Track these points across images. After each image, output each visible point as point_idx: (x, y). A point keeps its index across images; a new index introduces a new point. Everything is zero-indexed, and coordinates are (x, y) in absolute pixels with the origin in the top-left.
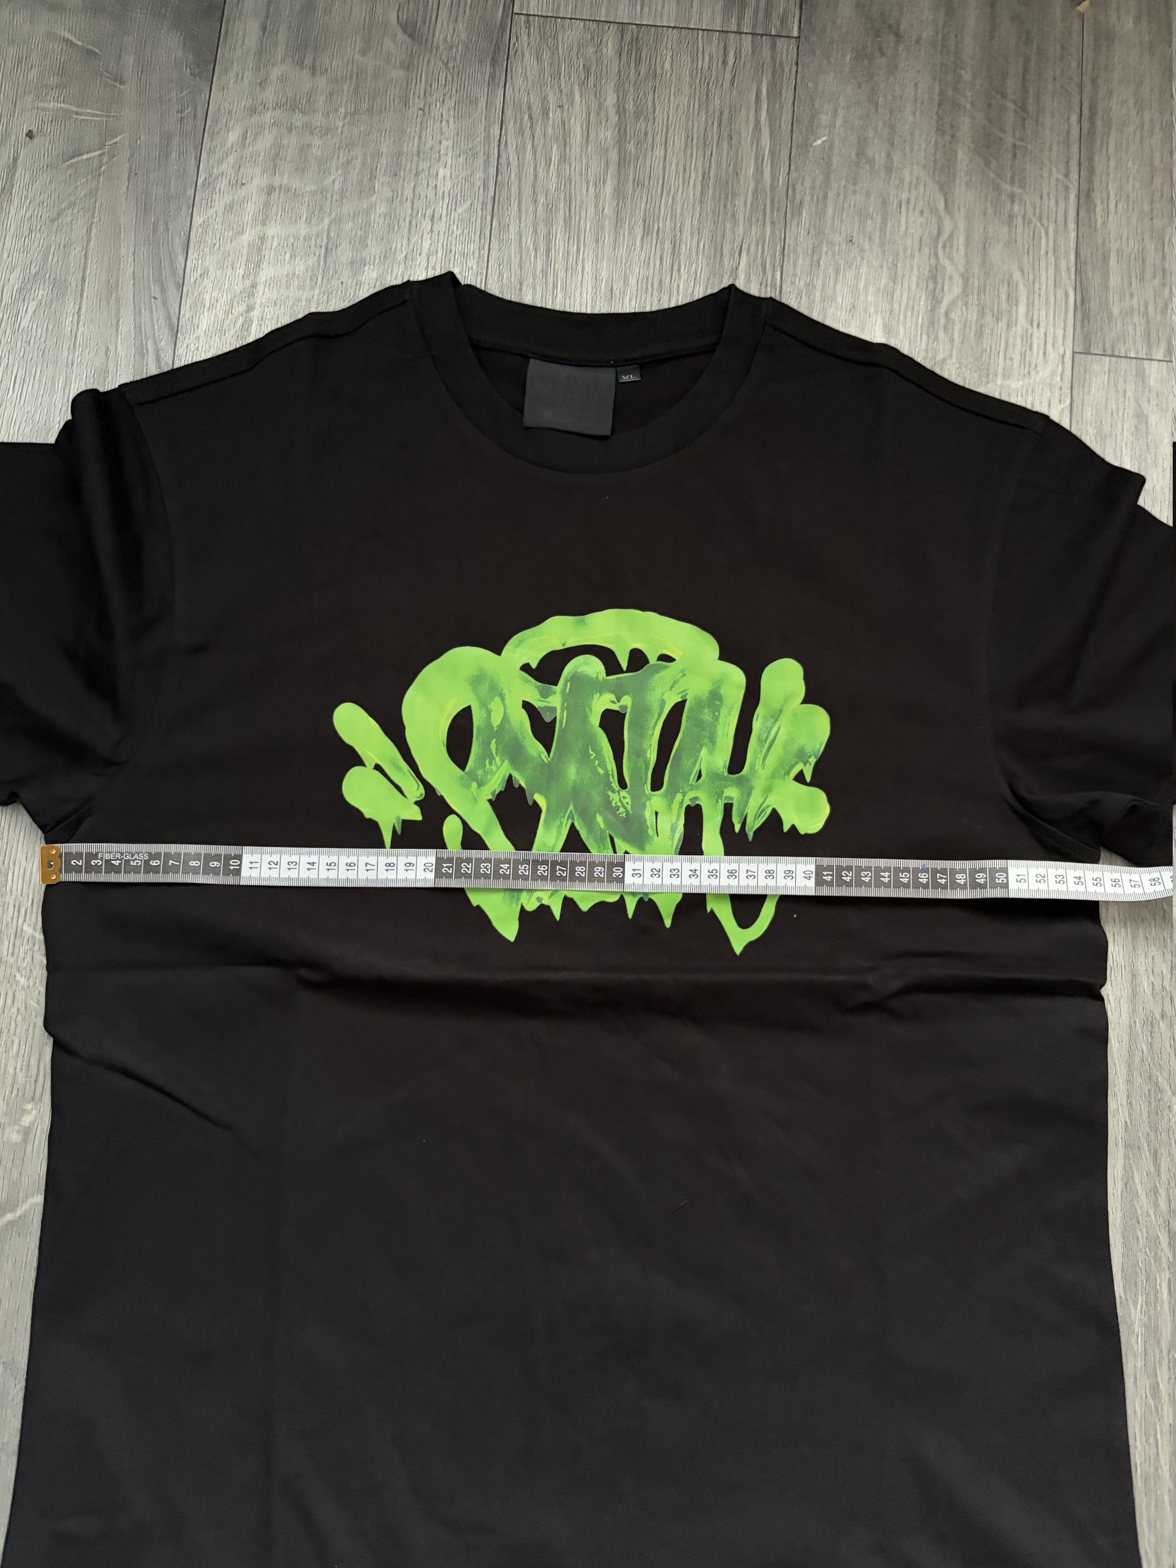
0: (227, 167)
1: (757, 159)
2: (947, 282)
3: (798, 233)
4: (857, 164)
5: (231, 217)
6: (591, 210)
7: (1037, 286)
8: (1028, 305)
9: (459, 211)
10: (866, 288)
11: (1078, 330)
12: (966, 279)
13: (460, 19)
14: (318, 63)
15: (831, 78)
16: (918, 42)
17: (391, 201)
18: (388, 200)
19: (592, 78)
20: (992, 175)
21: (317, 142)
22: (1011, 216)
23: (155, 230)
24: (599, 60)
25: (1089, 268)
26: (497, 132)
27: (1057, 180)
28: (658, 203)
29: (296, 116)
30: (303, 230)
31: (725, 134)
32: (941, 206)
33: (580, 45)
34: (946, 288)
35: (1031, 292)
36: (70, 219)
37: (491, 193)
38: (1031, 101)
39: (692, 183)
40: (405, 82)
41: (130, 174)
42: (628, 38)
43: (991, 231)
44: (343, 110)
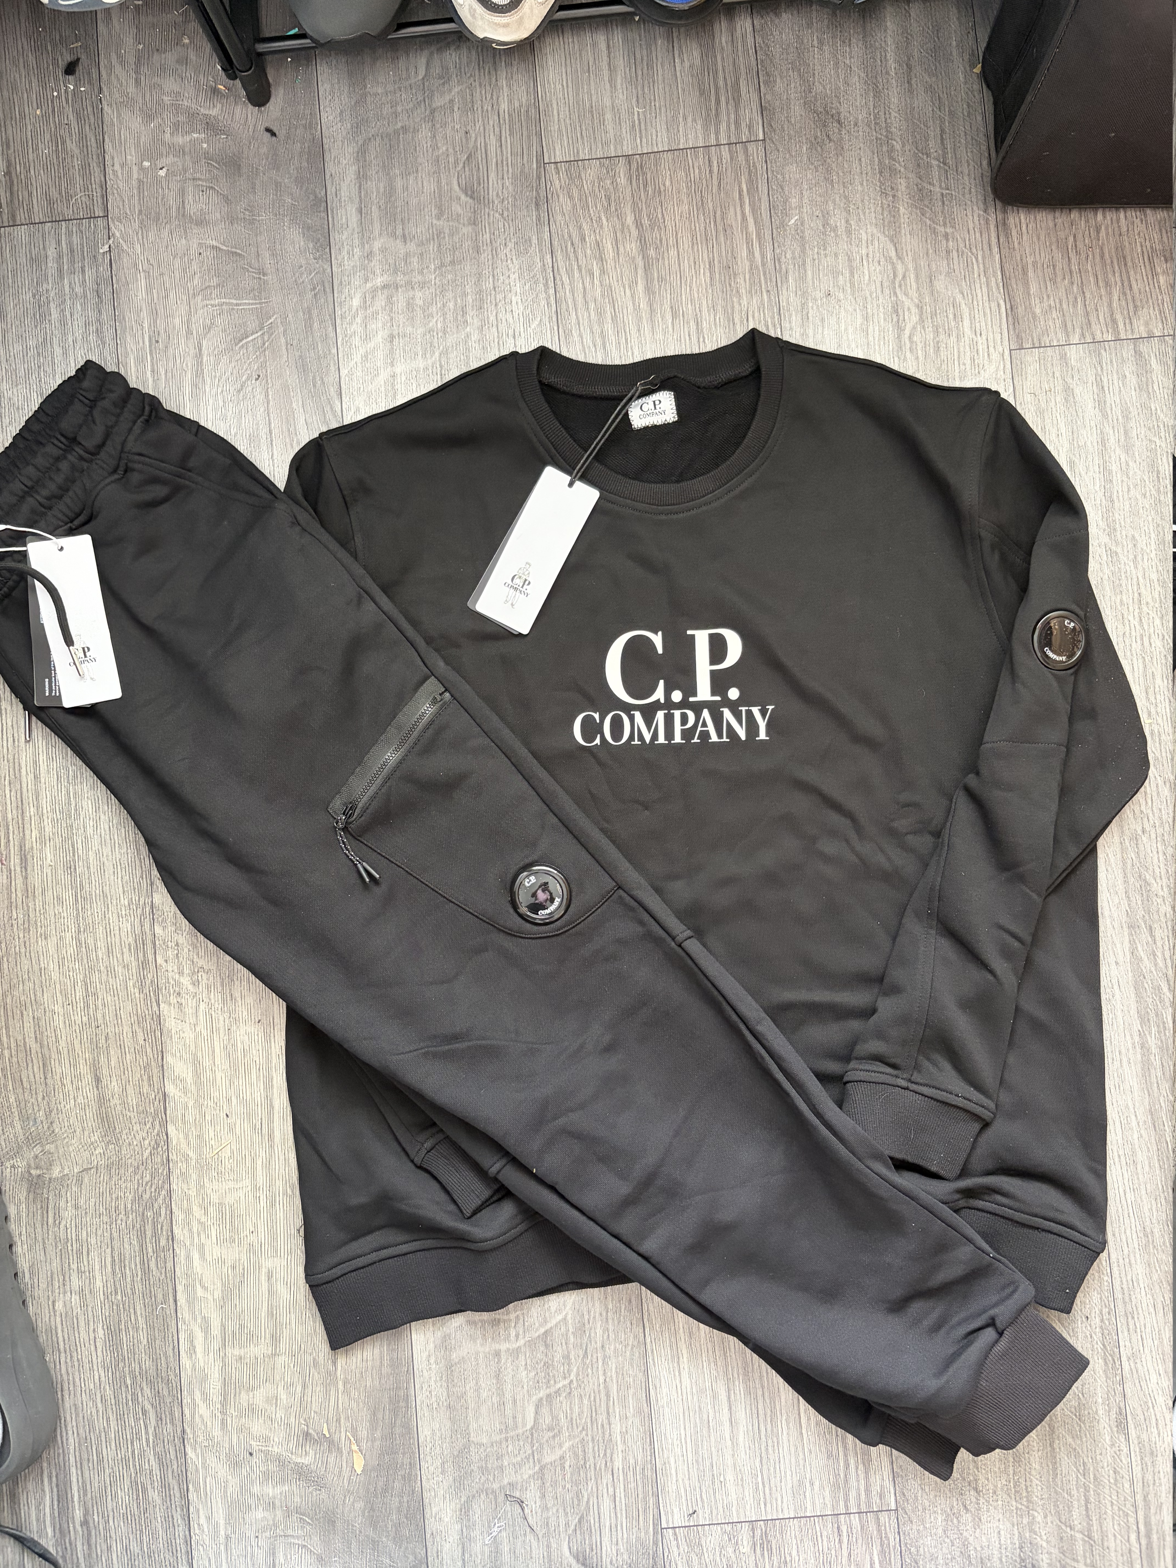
0: (357, 327)
1: (748, 243)
2: (906, 313)
3: (789, 296)
4: (824, 234)
5: (368, 365)
6: (631, 307)
7: (975, 303)
8: (970, 320)
9: (533, 327)
10: (846, 329)
11: (1011, 332)
12: (920, 308)
13: (506, 177)
14: (407, 233)
15: (794, 168)
16: (856, 124)
17: (481, 329)
18: (478, 328)
19: (613, 204)
20: (928, 222)
21: (418, 294)
22: (948, 252)
23: (314, 386)
24: (616, 189)
25: (1013, 281)
26: (550, 261)
27: (979, 216)
28: (679, 291)
29: (399, 278)
30: (420, 363)
31: (720, 228)
32: (893, 254)
33: (600, 179)
34: (906, 317)
35: (971, 309)
36: (250, 389)
37: (554, 309)
38: (950, 155)
39: (702, 271)
40: (474, 235)
41: (287, 346)
42: (634, 166)
43: (934, 266)
44: (433, 267)
